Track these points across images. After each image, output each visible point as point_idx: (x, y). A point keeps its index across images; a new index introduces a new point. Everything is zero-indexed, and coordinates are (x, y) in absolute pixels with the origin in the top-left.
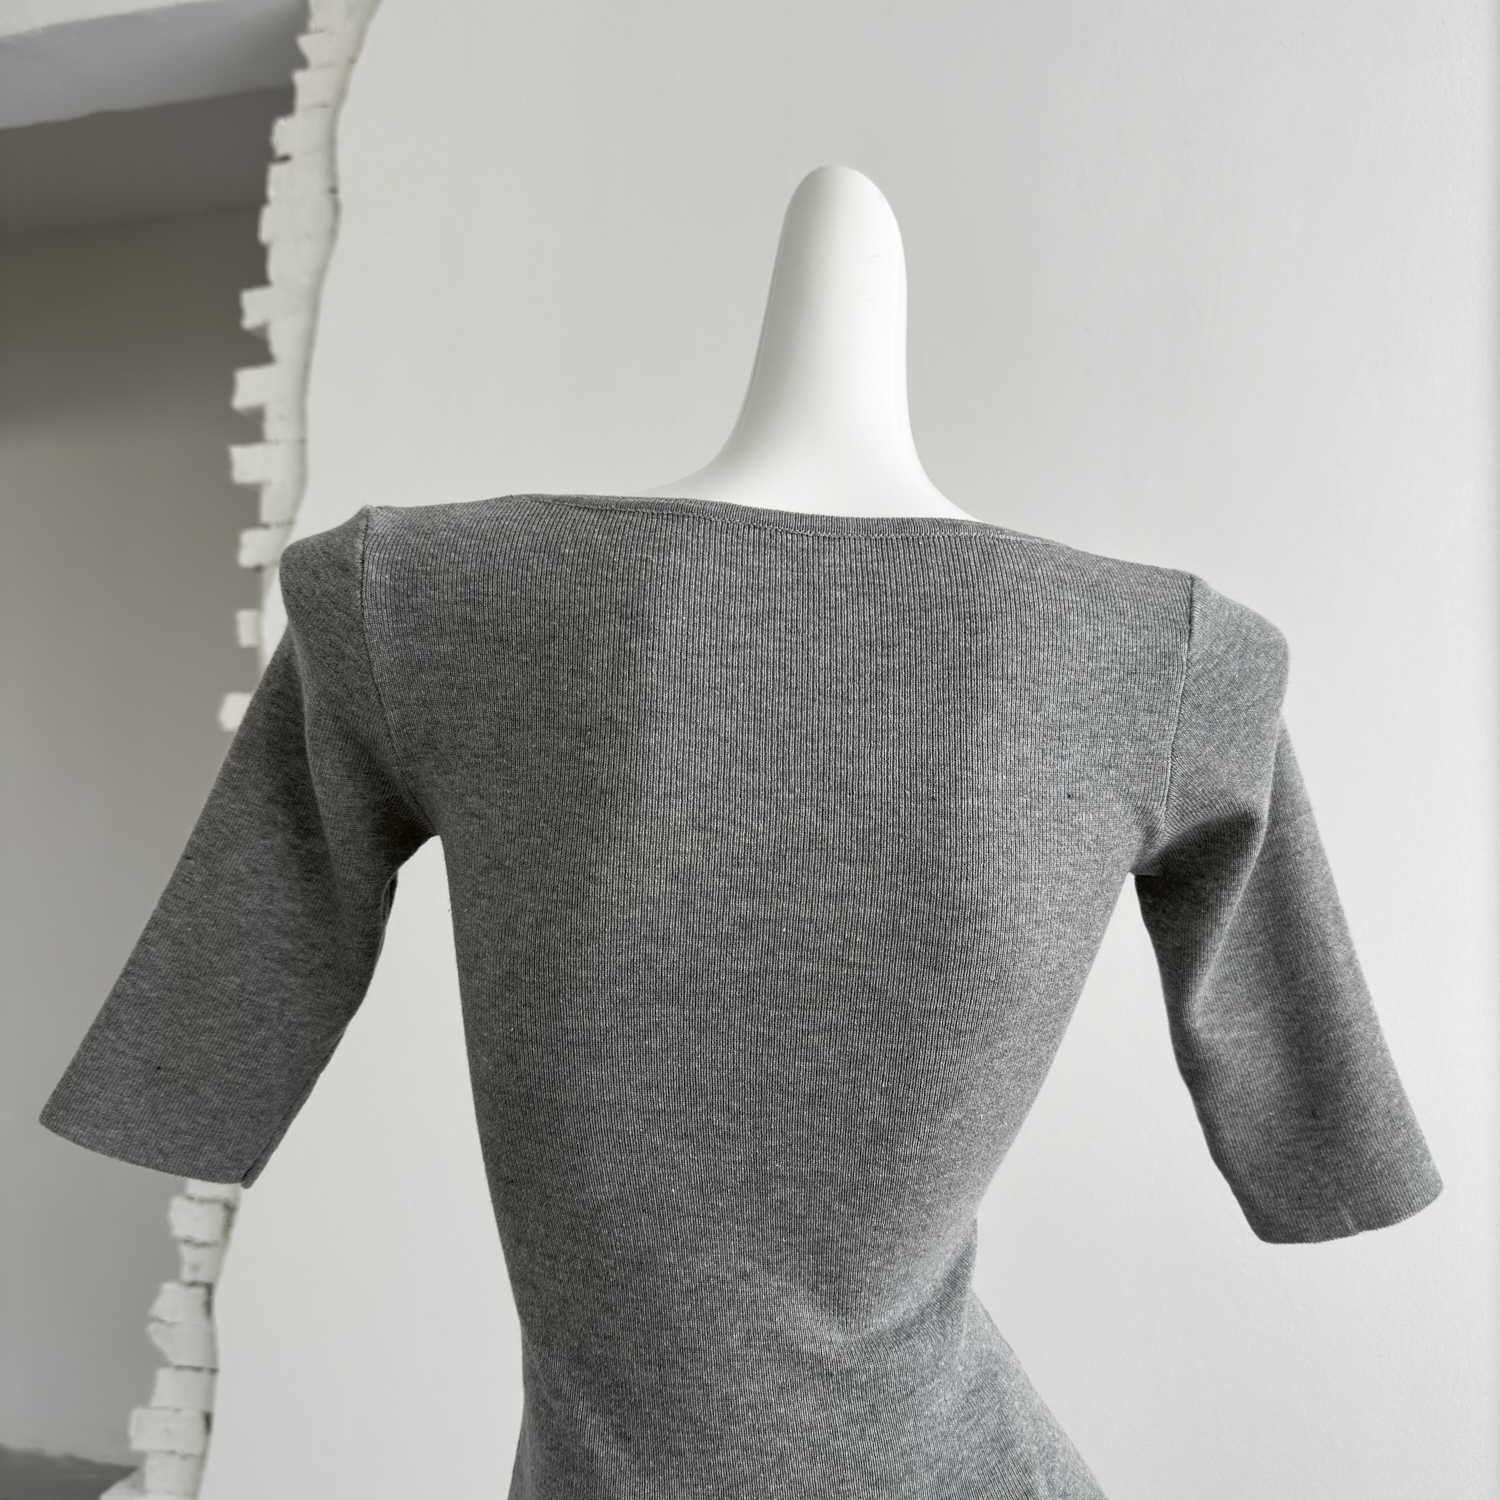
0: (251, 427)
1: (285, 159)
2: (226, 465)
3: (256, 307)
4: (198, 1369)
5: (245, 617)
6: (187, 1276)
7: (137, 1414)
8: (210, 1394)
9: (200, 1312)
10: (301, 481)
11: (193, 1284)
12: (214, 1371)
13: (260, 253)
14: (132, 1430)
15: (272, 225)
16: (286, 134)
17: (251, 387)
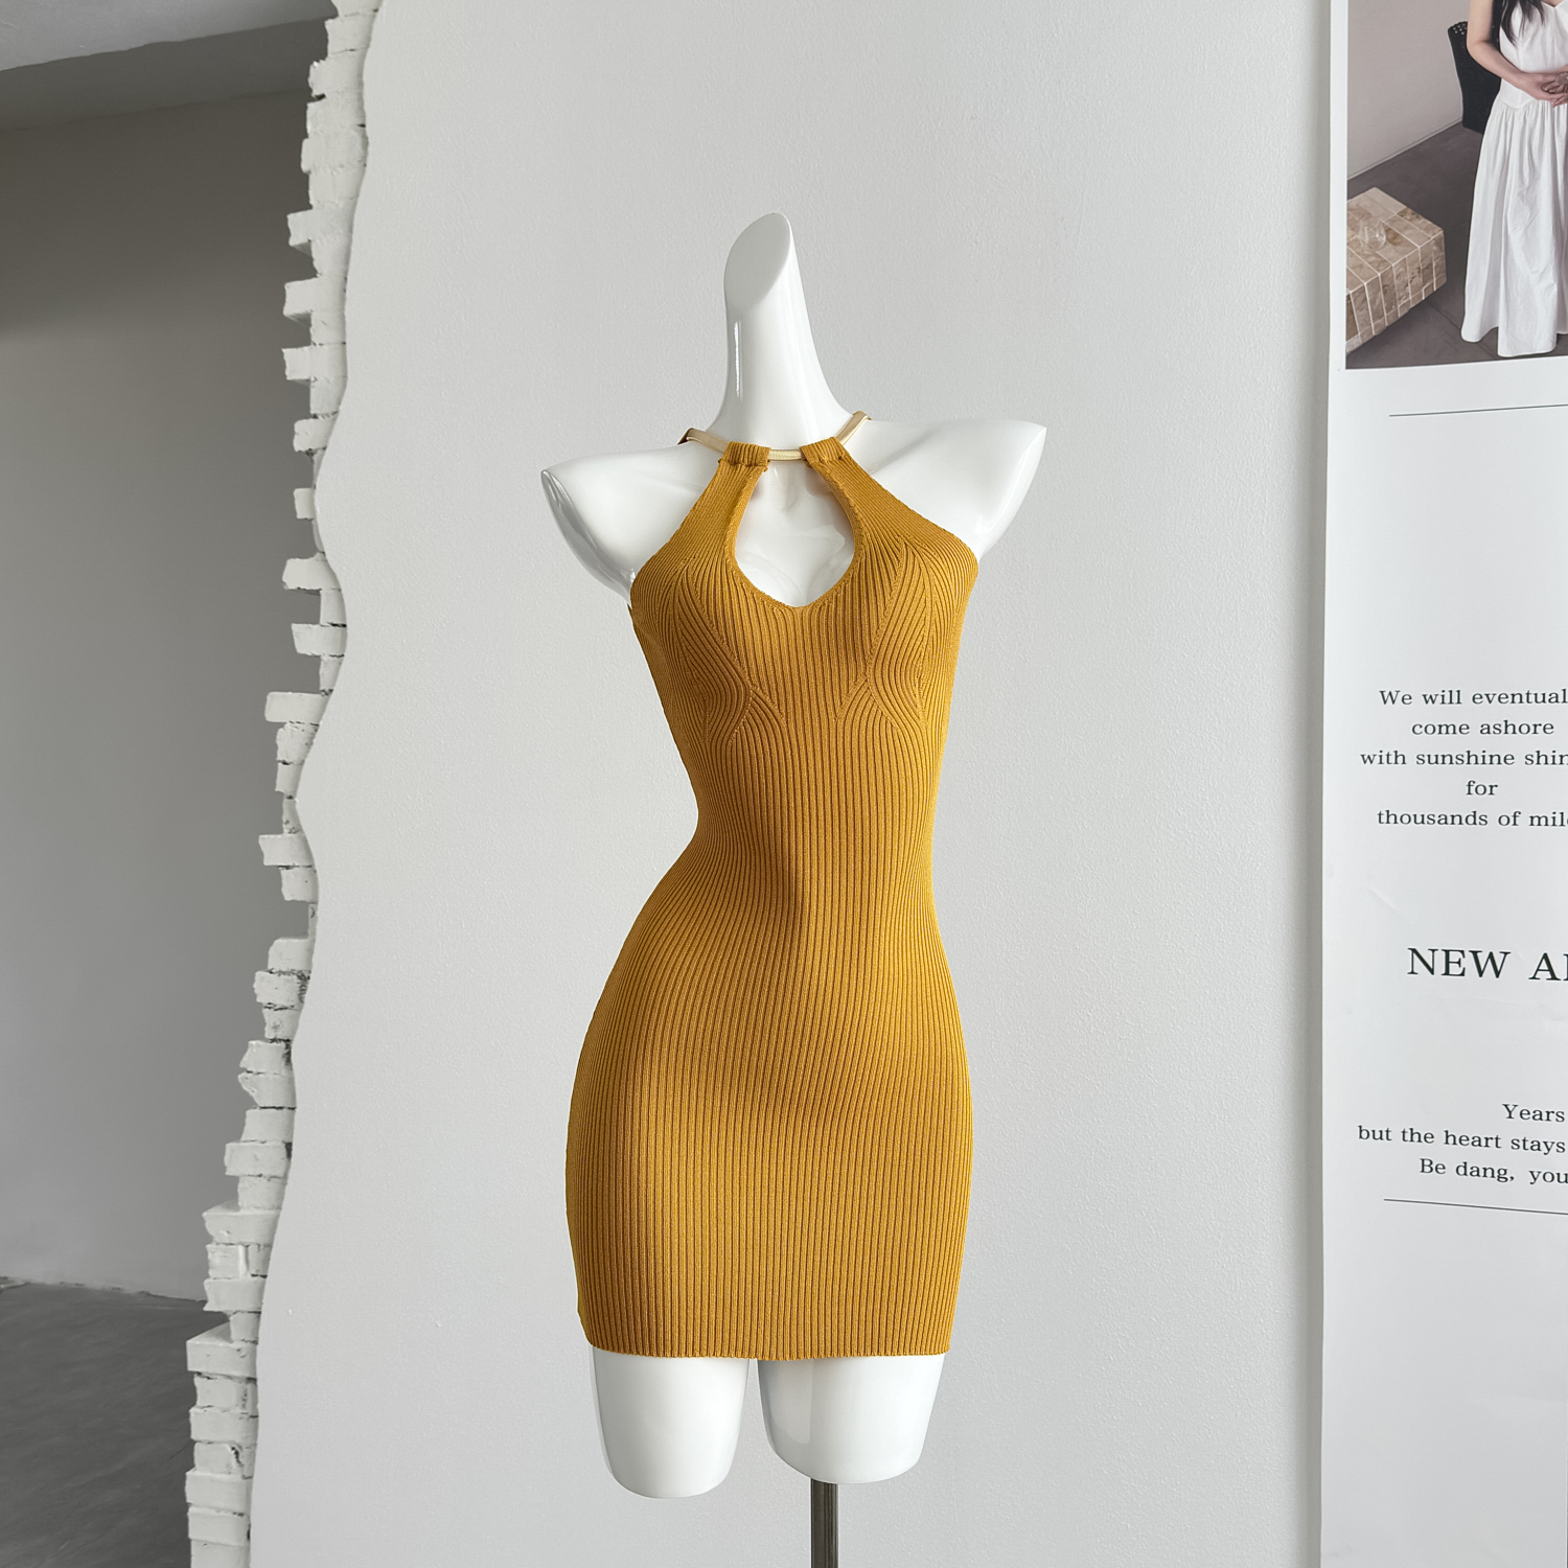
0: (300, 332)
1: (322, 97)
2: (281, 365)
3: (300, 228)
4: (281, 1108)
5: (300, 494)
6: (269, 1034)
7: (230, 1146)
8: (290, 1128)
9: (283, 1063)
10: (345, 377)
11: (273, 1040)
12: (293, 1109)
13: (304, 179)
14: (226, 1159)
15: (311, 156)
16: (320, 76)
17: (298, 297)
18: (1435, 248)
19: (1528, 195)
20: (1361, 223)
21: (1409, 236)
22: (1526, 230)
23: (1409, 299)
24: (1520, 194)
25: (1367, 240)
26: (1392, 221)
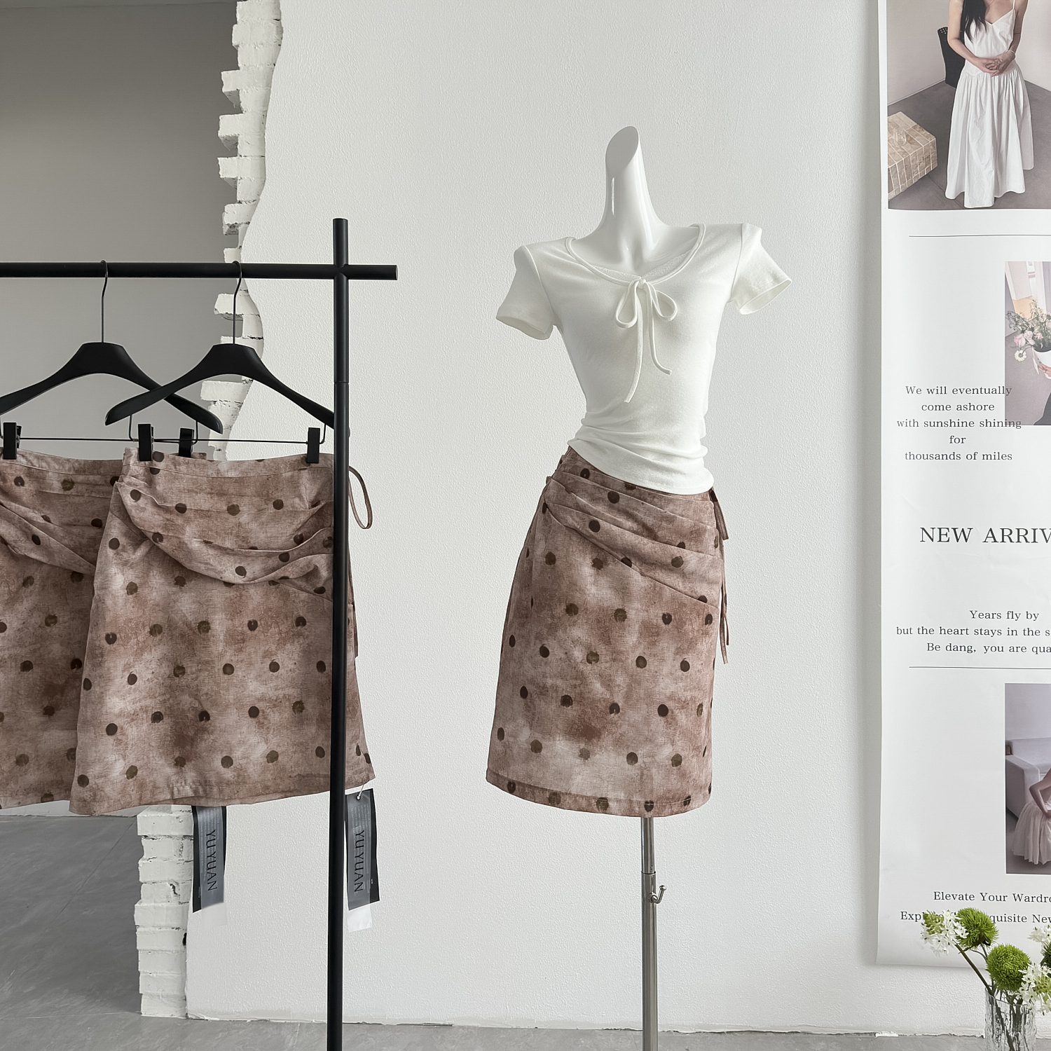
2: (217, 168)
3: (230, 81)
10: (264, 178)
15: (239, 35)
17: (228, 125)
18: (931, 147)
19: (979, 122)
20: (894, 130)
21: (918, 140)
22: (978, 141)
23: (918, 174)
24: (975, 122)
25: (897, 140)
26: (910, 131)
